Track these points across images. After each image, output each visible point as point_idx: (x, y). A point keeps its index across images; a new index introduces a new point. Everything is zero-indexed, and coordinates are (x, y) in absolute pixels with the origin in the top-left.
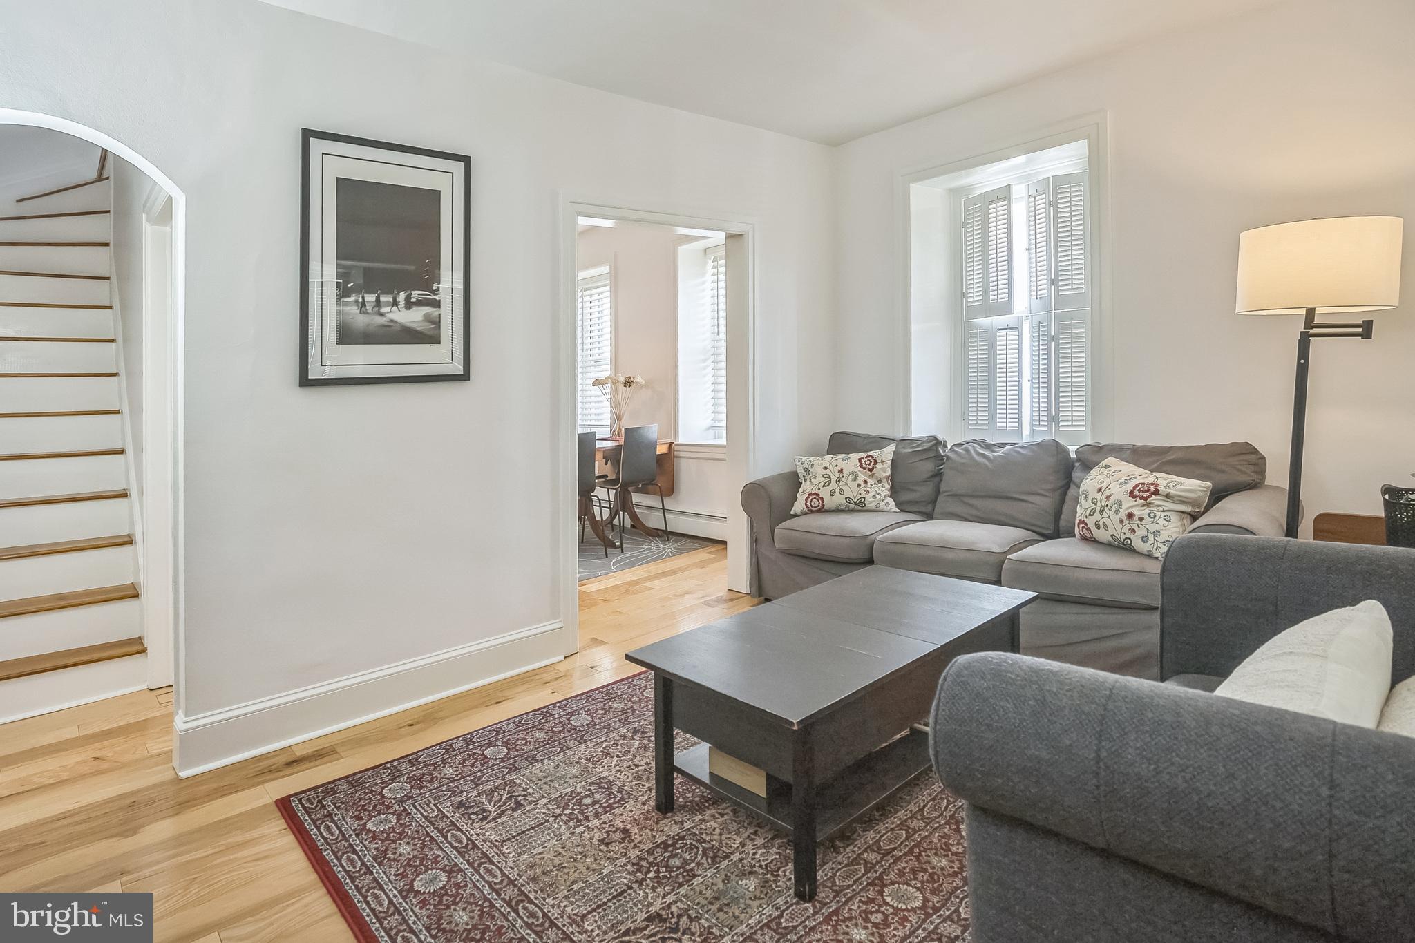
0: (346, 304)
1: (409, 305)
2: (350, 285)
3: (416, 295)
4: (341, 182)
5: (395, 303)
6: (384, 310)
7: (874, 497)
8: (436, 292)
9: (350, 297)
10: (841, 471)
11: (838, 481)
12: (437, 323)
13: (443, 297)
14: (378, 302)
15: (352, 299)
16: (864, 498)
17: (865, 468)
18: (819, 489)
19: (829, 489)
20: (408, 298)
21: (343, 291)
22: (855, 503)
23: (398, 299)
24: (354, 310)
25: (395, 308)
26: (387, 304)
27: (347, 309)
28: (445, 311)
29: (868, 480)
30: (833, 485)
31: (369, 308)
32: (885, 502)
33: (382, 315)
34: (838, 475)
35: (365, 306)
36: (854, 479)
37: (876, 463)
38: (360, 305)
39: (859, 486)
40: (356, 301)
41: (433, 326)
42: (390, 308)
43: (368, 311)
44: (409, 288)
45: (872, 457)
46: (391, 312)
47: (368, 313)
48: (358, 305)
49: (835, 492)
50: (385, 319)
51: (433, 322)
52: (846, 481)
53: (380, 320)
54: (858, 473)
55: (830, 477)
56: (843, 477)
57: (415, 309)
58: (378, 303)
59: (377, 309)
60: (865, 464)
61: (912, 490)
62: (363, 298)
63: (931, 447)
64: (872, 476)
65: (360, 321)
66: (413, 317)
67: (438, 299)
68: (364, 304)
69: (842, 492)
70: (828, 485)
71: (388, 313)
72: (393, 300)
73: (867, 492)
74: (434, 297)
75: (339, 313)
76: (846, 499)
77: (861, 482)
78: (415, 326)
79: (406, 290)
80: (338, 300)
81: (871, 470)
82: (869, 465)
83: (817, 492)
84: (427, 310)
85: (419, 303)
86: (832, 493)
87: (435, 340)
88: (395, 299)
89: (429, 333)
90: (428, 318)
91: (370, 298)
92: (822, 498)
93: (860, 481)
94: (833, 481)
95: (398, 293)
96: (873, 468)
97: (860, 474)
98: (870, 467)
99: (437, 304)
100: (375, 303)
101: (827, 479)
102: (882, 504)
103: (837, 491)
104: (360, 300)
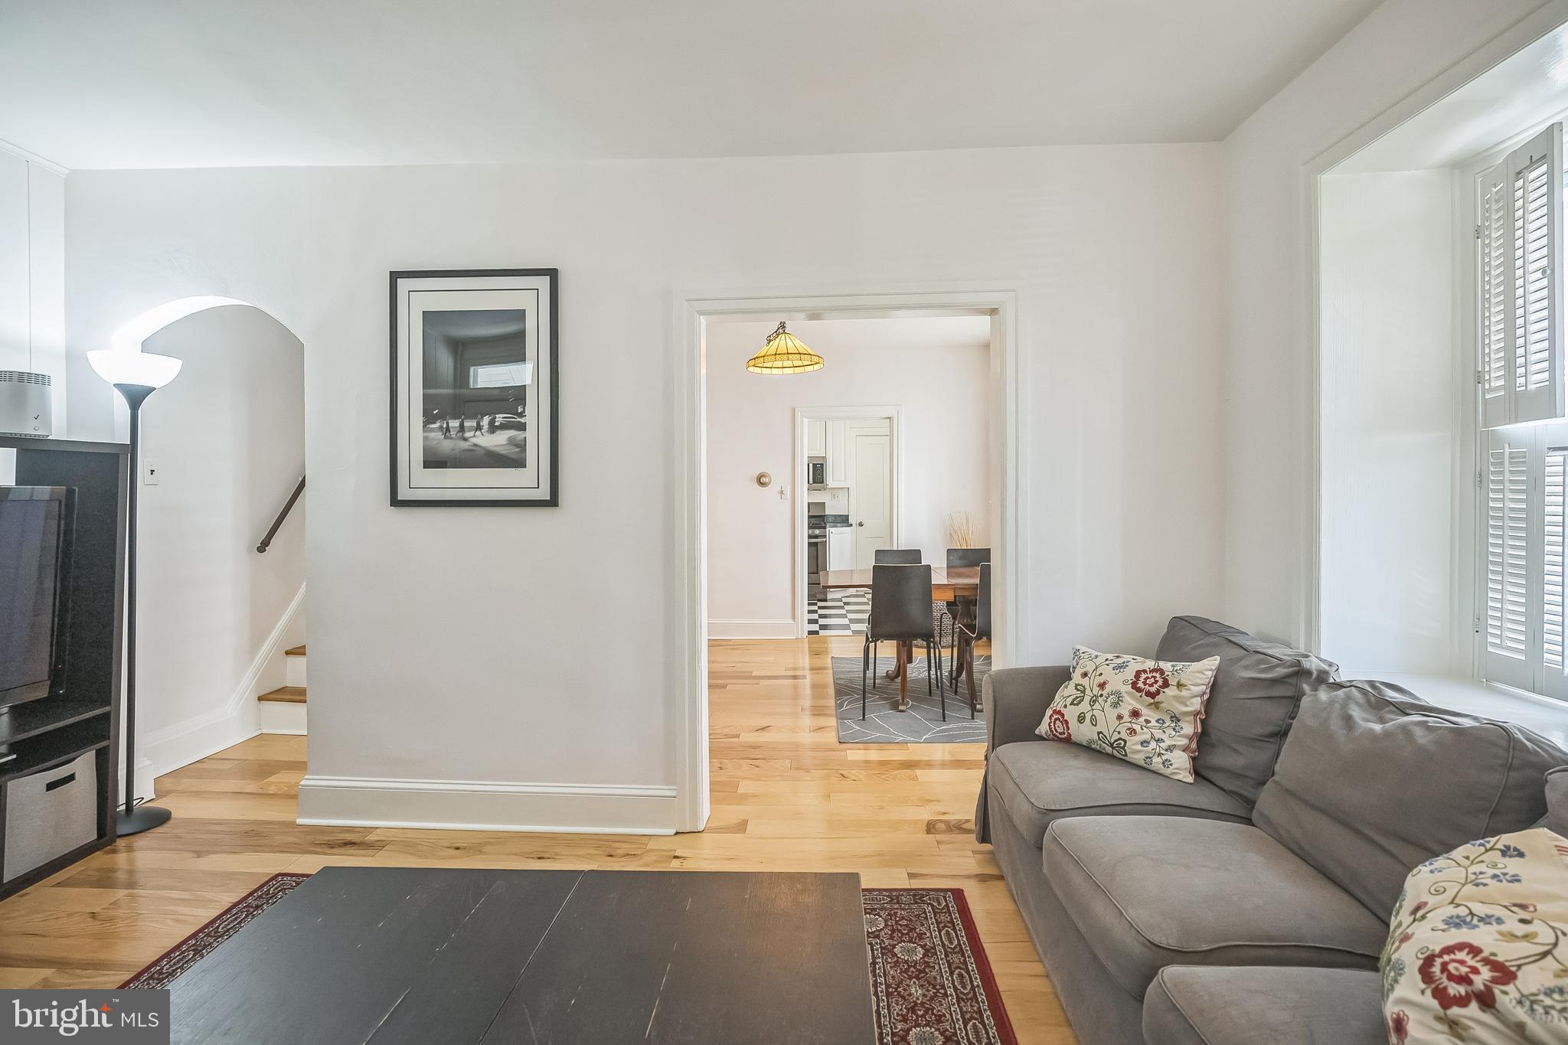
0: (432, 430)
1: (493, 428)
2: (435, 412)
3: (500, 418)
4: (426, 315)
5: (479, 428)
6: (467, 435)
7: (1144, 743)
8: (522, 415)
9: (435, 423)
10: (1102, 686)
11: (1094, 701)
12: (522, 446)
13: (530, 419)
14: (462, 426)
15: (437, 425)
16: (1125, 741)
17: (1139, 690)
18: (1065, 706)
19: (1077, 710)
20: (492, 423)
21: (429, 418)
22: (1111, 745)
23: (481, 424)
24: (439, 435)
25: (478, 433)
26: (471, 429)
27: (432, 435)
28: (530, 435)
29: (1144, 711)
30: (1085, 706)
31: (453, 433)
32: (1164, 757)
33: (465, 439)
34: (1096, 690)
35: (450, 431)
36: (1115, 705)
37: (1166, 684)
38: (444, 430)
39: (1120, 717)
40: (441, 427)
41: (518, 450)
42: (473, 433)
43: (453, 436)
44: (492, 413)
45: (1162, 672)
46: (474, 436)
47: (452, 438)
48: (442, 431)
49: (1084, 718)
50: (468, 443)
51: (517, 446)
52: (1103, 704)
53: (464, 445)
54: (1124, 694)
55: (1083, 692)
56: (1101, 695)
57: (499, 432)
58: (462, 428)
59: (461, 434)
60: (1145, 683)
61: (1235, 751)
62: (448, 424)
63: (1284, 677)
64: (1156, 706)
65: (447, 446)
66: (497, 441)
67: (523, 421)
68: (448, 429)
69: (1094, 722)
70: (1077, 704)
71: (471, 437)
72: (477, 424)
73: (1133, 732)
74: (519, 419)
75: (425, 439)
76: (1099, 733)
77: (1126, 713)
78: (499, 450)
79: (490, 414)
80: (424, 426)
81: (1152, 695)
82: (1151, 685)
83: (1063, 711)
84: (512, 433)
85: (504, 427)
86: (1081, 719)
87: (519, 463)
88: (478, 424)
89: (514, 456)
90: (512, 442)
91: (454, 424)
92: (1067, 722)
93: (1125, 710)
94: (1087, 699)
95: (482, 418)
96: (1158, 692)
97: (1127, 698)
98: (1153, 689)
99: (522, 427)
100: (458, 429)
101: (1079, 694)
102: (1156, 760)
103: (1088, 717)
104: (445, 426)
